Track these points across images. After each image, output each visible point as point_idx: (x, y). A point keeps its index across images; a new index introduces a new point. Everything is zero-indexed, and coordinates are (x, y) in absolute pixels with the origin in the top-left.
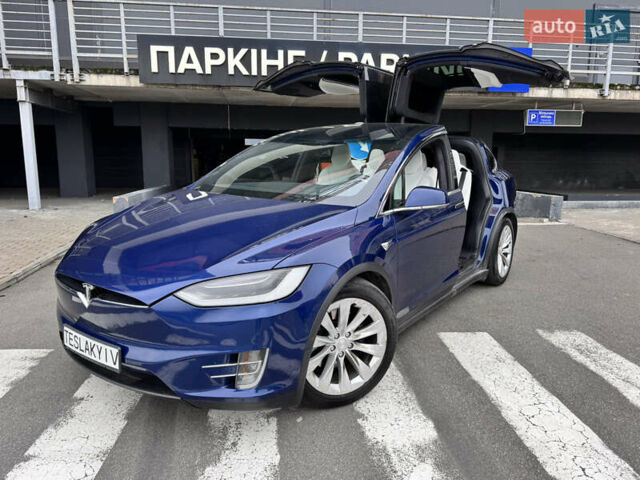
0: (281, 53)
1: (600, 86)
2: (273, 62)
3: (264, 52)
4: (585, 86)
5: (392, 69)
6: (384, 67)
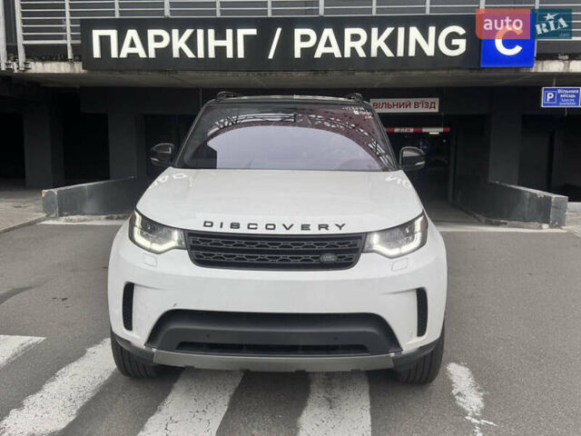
0: (229, 32)
2: (220, 43)
3: (211, 33)
5: (358, 45)
6: (348, 44)
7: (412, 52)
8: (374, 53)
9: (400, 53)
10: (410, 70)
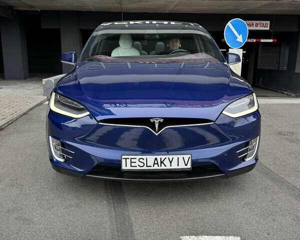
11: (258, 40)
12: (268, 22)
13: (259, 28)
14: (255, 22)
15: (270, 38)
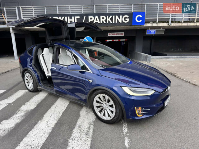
0: (73, 17)
1: (168, 22)
2: (71, 20)
3: (69, 17)
4: (163, 22)
5: (104, 20)
6: (101, 20)
7: (116, 22)
8: (108, 22)
9: (114, 22)
10: (116, 26)
11: (119, 40)
12: (124, 33)
13: (120, 35)
14: (118, 33)
15: (124, 39)
